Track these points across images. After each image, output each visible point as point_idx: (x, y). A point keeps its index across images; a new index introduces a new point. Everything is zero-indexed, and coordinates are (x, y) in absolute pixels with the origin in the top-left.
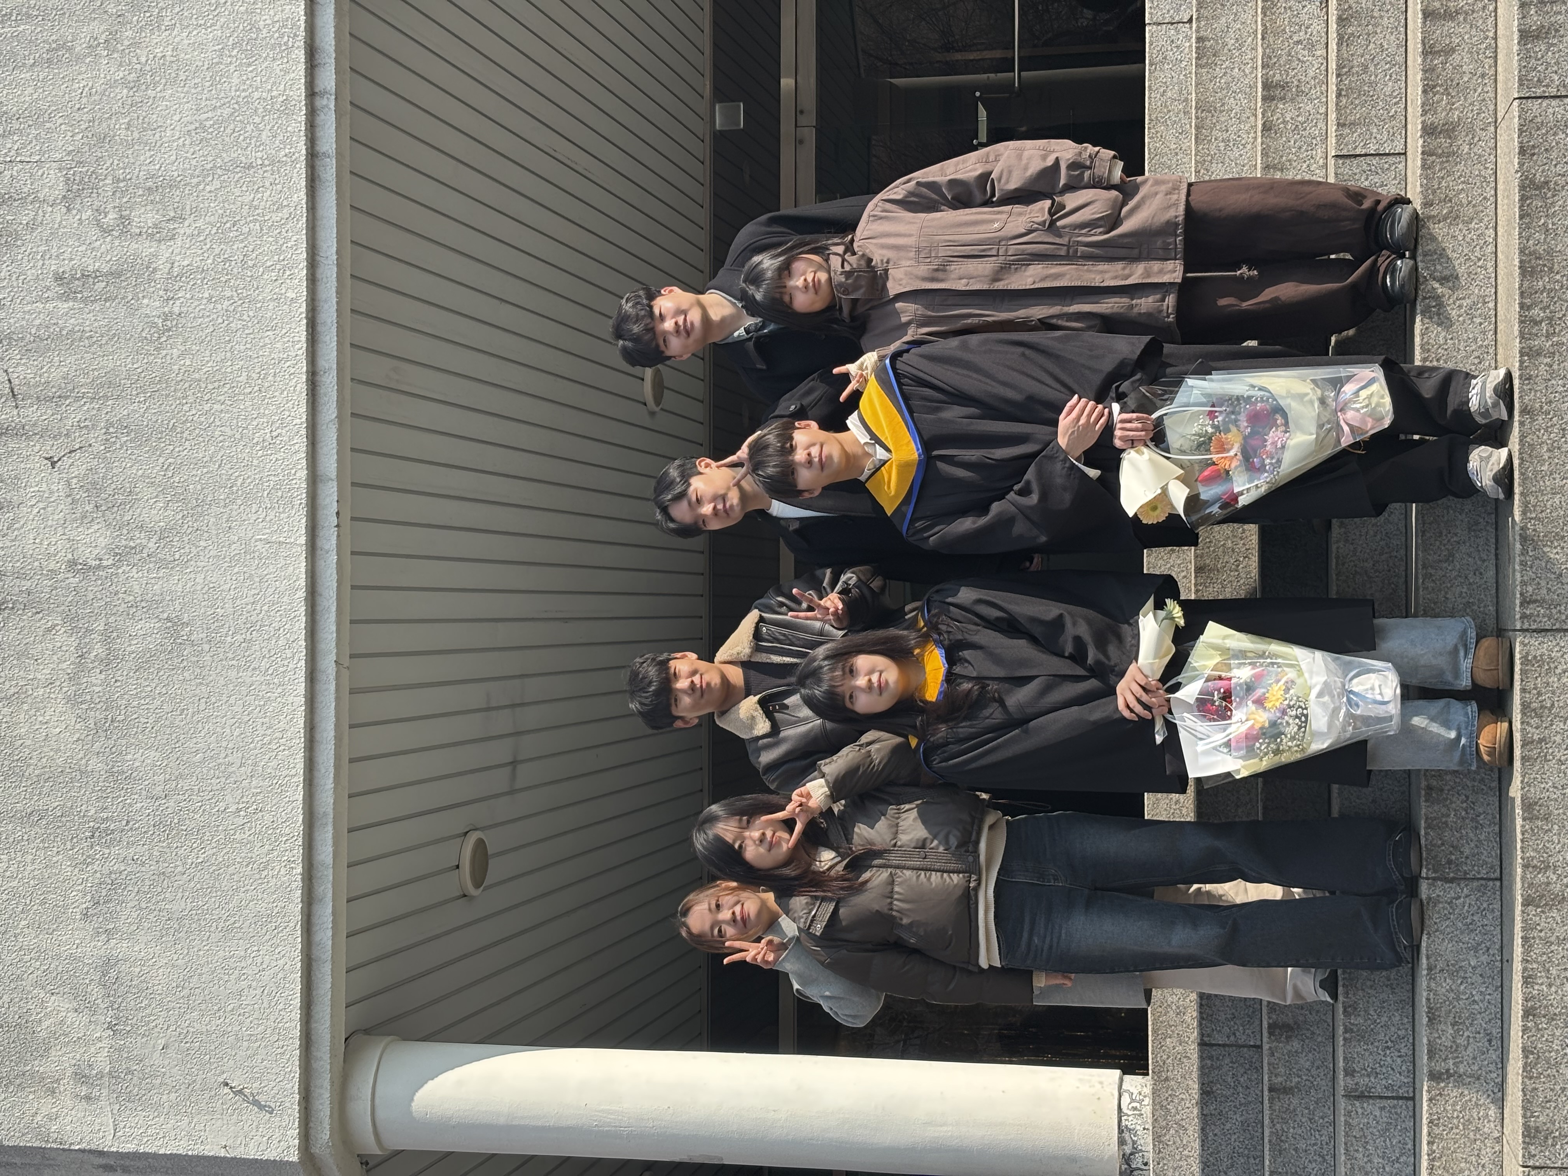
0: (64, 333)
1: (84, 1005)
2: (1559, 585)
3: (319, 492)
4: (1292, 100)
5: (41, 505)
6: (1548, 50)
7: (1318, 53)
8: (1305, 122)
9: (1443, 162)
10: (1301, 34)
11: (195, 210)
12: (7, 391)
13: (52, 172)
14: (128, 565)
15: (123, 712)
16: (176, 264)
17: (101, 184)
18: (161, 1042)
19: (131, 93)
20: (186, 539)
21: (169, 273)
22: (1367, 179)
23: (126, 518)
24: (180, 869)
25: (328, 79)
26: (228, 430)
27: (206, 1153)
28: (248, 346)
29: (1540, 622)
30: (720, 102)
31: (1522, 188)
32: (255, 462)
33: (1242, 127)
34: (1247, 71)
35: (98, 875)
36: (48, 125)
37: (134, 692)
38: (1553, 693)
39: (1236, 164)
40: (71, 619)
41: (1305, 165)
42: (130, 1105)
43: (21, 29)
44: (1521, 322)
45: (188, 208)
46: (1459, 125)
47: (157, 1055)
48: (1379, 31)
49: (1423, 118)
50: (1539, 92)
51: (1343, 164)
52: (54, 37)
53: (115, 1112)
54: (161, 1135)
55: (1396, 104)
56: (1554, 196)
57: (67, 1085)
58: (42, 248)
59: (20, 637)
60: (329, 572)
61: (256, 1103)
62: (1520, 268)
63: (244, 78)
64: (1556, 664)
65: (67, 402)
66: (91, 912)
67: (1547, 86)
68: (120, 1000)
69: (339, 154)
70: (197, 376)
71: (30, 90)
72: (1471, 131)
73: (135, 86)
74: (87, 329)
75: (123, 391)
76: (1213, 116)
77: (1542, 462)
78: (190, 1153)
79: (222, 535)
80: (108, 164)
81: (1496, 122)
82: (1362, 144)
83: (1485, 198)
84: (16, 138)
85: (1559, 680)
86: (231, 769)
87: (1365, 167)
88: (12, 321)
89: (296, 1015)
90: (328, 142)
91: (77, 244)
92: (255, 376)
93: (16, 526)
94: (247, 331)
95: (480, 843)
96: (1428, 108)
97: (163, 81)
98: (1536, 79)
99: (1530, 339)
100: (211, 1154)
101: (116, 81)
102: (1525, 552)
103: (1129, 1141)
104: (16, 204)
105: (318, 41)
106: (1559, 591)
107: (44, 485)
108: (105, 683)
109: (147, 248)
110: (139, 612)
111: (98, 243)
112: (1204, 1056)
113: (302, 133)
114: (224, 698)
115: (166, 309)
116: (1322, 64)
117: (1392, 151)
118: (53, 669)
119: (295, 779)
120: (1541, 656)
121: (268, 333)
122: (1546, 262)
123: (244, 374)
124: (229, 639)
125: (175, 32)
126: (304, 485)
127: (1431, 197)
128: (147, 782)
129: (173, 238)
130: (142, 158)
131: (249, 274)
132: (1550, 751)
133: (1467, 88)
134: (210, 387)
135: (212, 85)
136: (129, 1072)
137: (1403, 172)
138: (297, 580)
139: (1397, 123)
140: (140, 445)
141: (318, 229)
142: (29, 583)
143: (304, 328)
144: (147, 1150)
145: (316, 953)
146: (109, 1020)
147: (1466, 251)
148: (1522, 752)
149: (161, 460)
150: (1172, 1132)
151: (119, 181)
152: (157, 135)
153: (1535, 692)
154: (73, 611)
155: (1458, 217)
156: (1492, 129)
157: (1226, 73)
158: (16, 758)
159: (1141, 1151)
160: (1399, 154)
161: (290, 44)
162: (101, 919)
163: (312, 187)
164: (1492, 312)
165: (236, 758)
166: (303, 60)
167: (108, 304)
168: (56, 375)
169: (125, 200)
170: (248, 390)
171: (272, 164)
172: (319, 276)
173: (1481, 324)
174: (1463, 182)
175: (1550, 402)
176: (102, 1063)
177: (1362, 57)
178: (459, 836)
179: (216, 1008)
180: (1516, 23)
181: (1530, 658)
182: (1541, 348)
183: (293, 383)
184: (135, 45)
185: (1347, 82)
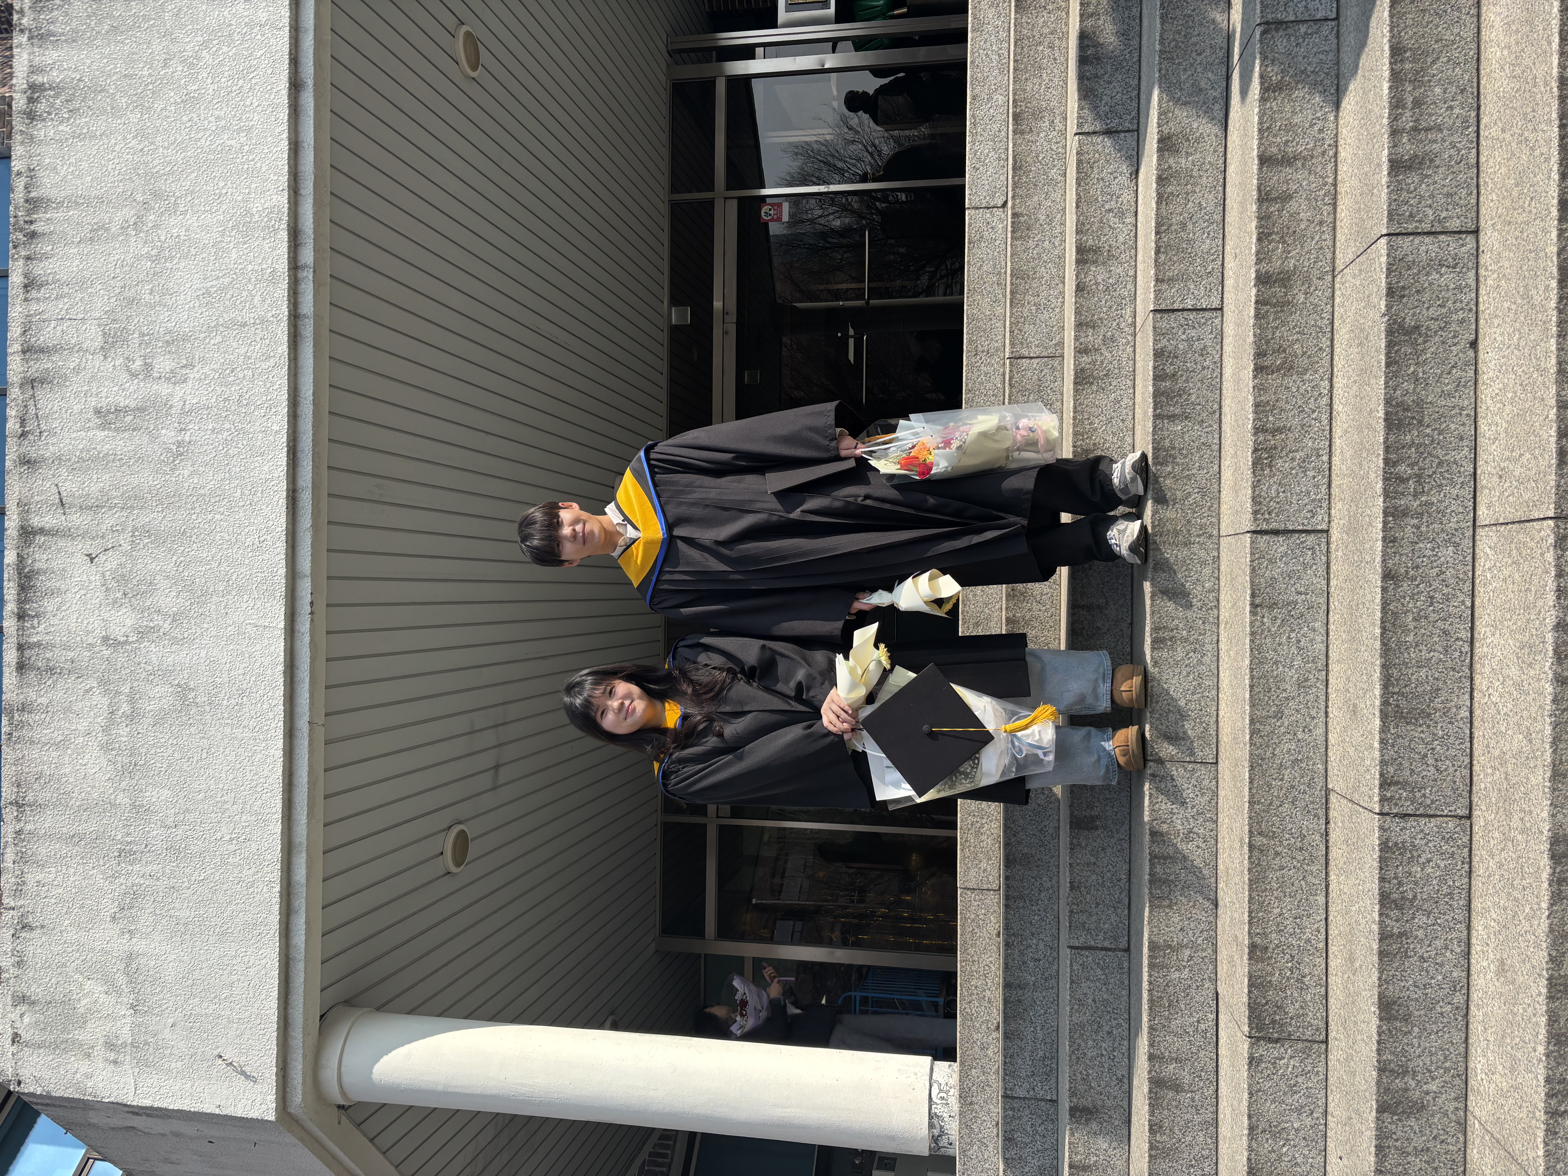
0: (101, 455)
1: (112, 988)
2: (1424, 766)
3: (298, 586)
4: (1104, 263)
5: (82, 592)
6: (1422, 181)
7: (1128, 220)
8: (1116, 284)
9: (1276, 312)
10: (1112, 203)
11: (202, 359)
12: (57, 501)
13: (93, 328)
14: (148, 641)
15: (143, 758)
16: (187, 402)
17: (130, 337)
18: (171, 1021)
19: (154, 265)
20: (193, 622)
21: (182, 409)
22: (1184, 333)
23: (147, 604)
24: (186, 884)
25: (307, 256)
26: (226, 535)
27: (205, 1111)
28: (242, 468)
29: (1402, 806)
30: (675, 306)
31: (1390, 332)
32: (247, 562)
33: (1052, 292)
34: (1057, 244)
35: (123, 887)
36: (90, 290)
37: (152, 742)
38: (1416, 883)
39: (1046, 325)
40: (104, 682)
41: (1115, 324)
42: (148, 1069)
43: (70, 214)
44: (1385, 479)
45: (197, 357)
46: (1295, 274)
47: (167, 1031)
48: (1197, 191)
49: (1257, 267)
50: (1411, 227)
51: (1161, 318)
52: (95, 220)
53: (136, 1074)
54: (170, 1094)
55: (1213, 261)
56: (1425, 342)
57: (99, 1051)
58: (85, 388)
59: (66, 696)
60: (305, 650)
61: (243, 1073)
62: (1385, 420)
63: (241, 253)
64: (1420, 852)
65: (103, 510)
66: (118, 915)
67: (1420, 221)
68: (139, 986)
69: (317, 316)
70: (202, 491)
71: (77, 262)
72: (1307, 280)
73: (156, 259)
74: (119, 453)
75: (145, 503)
76: (1026, 283)
77: (1407, 631)
78: (192, 1110)
79: (220, 619)
80: (136, 321)
81: (1333, 270)
82: (1180, 299)
83: (1320, 349)
84: (66, 300)
85: (1422, 870)
86: (226, 806)
87: (1182, 321)
88: (61, 445)
89: (274, 1004)
90: (307, 305)
91: (112, 385)
92: (247, 492)
93: (64, 608)
94: (241, 457)
95: (462, 834)
96: (1262, 256)
97: (178, 255)
98: (1407, 214)
99: (1395, 498)
100: (208, 1111)
101: (142, 255)
102: (1386, 730)
103: (938, 1126)
104: (66, 352)
105: (300, 225)
106: (1425, 773)
107: (85, 576)
108: (130, 735)
109: (165, 389)
110: (157, 679)
111: (128, 384)
112: (1007, 1107)
113: (285, 298)
114: (221, 749)
115: (179, 438)
116: (1131, 231)
117: (1209, 306)
118: (90, 723)
119: (276, 816)
120: (1403, 843)
121: (259, 458)
122: (1415, 415)
123: (239, 491)
124: (225, 702)
125: (188, 216)
126: (284, 581)
127: (1264, 347)
128: (161, 815)
129: (185, 381)
130: (162, 317)
131: (244, 411)
132: (1411, 946)
133: (1304, 236)
134: (213, 500)
135: (215, 259)
136: (146, 1043)
137: (1219, 327)
138: (278, 657)
139: (1214, 279)
140: (159, 546)
141: (299, 375)
142: (73, 654)
143: (285, 454)
144: (160, 1105)
145: (293, 953)
146: (131, 1001)
147: (1300, 403)
148: (1380, 947)
149: (175, 558)
150: (975, 1147)
151: (144, 335)
152: (174, 299)
153: (1395, 881)
154: (106, 677)
155: (1292, 368)
156: (1330, 278)
157: (1037, 245)
158: (62, 791)
159: (947, 1134)
160: (1216, 309)
161: (277, 227)
162: (125, 922)
163: (295, 342)
164: (1326, 465)
165: (229, 797)
166: (286, 239)
167: (135, 433)
168: (94, 489)
169: (148, 350)
170: (241, 504)
171: (262, 323)
172: (299, 413)
173: (1314, 477)
174: (1298, 333)
175: (1417, 567)
176: (126, 1035)
177: (1181, 215)
178: (444, 830)
179: (213, 996)
180: (1386, 152)
181: (1390, 844)
182: (1407, 508)
183: (276, 499)
184: (156, 226)
185: (1165, 240)
